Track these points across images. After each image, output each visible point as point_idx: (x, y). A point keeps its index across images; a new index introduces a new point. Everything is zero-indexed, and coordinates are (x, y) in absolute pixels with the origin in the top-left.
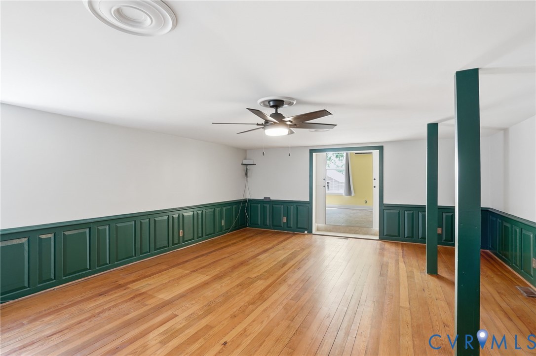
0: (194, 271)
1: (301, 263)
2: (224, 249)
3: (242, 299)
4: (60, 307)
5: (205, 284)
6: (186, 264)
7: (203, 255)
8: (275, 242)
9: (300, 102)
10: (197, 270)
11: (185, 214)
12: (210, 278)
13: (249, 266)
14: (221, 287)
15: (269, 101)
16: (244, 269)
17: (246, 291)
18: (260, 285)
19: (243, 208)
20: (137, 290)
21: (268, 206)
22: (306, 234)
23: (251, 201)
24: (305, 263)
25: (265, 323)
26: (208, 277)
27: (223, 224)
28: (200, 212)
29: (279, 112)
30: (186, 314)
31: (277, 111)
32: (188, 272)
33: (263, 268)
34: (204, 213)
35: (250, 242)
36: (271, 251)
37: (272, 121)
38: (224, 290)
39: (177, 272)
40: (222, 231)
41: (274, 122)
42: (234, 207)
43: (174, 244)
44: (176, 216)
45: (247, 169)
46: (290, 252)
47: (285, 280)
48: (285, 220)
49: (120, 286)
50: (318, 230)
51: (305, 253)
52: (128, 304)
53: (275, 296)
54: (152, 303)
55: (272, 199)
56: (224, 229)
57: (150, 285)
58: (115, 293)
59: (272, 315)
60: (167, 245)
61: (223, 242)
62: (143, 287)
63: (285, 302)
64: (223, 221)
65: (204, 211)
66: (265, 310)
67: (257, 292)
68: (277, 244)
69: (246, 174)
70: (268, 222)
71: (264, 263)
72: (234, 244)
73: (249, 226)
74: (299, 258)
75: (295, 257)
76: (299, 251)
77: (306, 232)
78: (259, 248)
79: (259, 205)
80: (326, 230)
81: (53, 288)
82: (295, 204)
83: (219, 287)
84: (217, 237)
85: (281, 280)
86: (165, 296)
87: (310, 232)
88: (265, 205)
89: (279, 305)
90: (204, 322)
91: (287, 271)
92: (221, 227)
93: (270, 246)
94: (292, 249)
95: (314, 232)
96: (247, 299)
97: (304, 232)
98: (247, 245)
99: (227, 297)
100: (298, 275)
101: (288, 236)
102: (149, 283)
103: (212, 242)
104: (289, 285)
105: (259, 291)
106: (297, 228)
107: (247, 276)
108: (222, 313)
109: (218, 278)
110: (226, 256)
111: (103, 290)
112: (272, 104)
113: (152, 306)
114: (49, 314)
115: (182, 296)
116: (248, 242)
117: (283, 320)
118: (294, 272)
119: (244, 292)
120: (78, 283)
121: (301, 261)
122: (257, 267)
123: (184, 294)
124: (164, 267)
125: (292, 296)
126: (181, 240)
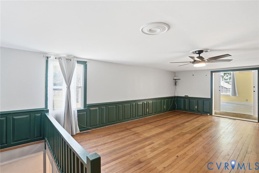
0: (156, 127)
1: (208, 129)
2: (167, 119)
3: (180, 141)
4: (110, 133)
5: (162, 133)
6: (152, 124)
7: (158, 121)
8: (192, 118)
9: (211, 50)
10: (157, 126)
11: (149, 102)
12: (164, 131)
13: (181, 127)
14: (170, 134)
15: (196, 52)
16: (178, 128)
17: (182, 138)
18: (189, 136)
19: (174, 100)
20: (135, 131)
21: (187, 100)
22: (209, 115)
23: (178, 97)
24: (211, 129)
25: (194, 152)
26: (163, 130)
27: (165, 108)
28: (155, 101)
29: (201, 56)
30: (158, 143)
31: (199, 55)
32: (153, 127)
33: (188, 129)
34: (157, 102)
35: (179, 117)
36: (191, 122)
37: (198, 61)
38: (172, 136)
39: (149, 126)
40: (164, 111)
41: (199, 61)
42: (170, 100)
43: (145, 115)
44: (146, 102)
45: (176, 82)
46: (201, 123)
47: (201, 136)
48: (196, 107)
49: (128, 129)
50: (215, 113)
51: (209, 124)
52: (134, 136)
53: (197, 142)
54: (142, 137)
55: (189, 96)
56: (165, 110)
57: (139, 130)
58: (127, 131)
59: (197, 149)
60: (142, 115)
61: (166, 116)
62: (137, 130)
63: (203, 145)
64: (165, 106)
65: (157, 101)
66: (193, 147)
67: (188, 139)
68: (193, 119)
69: (176, 84)
70: (187, 107)
71: (188, 127)
72: (171, 117)
73: (177, 109)
74: (206, 126)
75: (204, 126)
76: (206, 123)
77: (209, 114)
78: (184, 120)
79: (182, 99)
80: (220, 114)
81: (105, 127)
82: (202, 99)
83: (169, 134)
84: (162, 113)
85: (198, 135)
86: (147, 135)
87: (211, 114)
88: (185, 99)
89: (200, 145)
90: (166, 147)
91: (201, 131)
92: (164, 109)
93: (189, 119)
94: (202, 122)
95: (213, 114)
96: (183, 141)
97: (207, 114)
98: (178, 118)
99: (174, 139)
100: (207, 134)
101: (198, 116)
102: (138, 129)
103: (161, 115)
104: (204, 138)
105: (188, 138)
106: (203, 112)
107: (181, 131)
108: (173, 145)
109: (168, 130)
110: (168, 122)
111: (123, 130)
112: (197, 52)
113: (143, 138)
114: (108, 135)
115: (154, 136)
116: (178, 117)
117: (203, 152)
118: (205, 133)
119: (181, 138)
120: (113, 126)
121: (208, 128)
122: (185, 128)
123: (155, 135)
124: (143, 124)
125: (206, 143)
126: (147, 113)
